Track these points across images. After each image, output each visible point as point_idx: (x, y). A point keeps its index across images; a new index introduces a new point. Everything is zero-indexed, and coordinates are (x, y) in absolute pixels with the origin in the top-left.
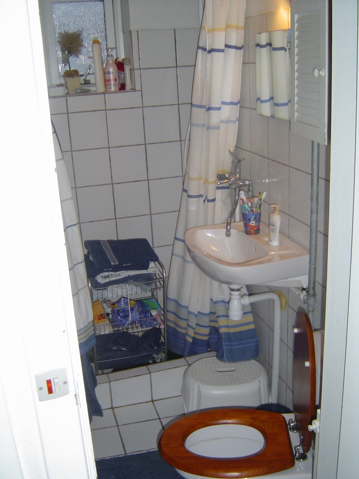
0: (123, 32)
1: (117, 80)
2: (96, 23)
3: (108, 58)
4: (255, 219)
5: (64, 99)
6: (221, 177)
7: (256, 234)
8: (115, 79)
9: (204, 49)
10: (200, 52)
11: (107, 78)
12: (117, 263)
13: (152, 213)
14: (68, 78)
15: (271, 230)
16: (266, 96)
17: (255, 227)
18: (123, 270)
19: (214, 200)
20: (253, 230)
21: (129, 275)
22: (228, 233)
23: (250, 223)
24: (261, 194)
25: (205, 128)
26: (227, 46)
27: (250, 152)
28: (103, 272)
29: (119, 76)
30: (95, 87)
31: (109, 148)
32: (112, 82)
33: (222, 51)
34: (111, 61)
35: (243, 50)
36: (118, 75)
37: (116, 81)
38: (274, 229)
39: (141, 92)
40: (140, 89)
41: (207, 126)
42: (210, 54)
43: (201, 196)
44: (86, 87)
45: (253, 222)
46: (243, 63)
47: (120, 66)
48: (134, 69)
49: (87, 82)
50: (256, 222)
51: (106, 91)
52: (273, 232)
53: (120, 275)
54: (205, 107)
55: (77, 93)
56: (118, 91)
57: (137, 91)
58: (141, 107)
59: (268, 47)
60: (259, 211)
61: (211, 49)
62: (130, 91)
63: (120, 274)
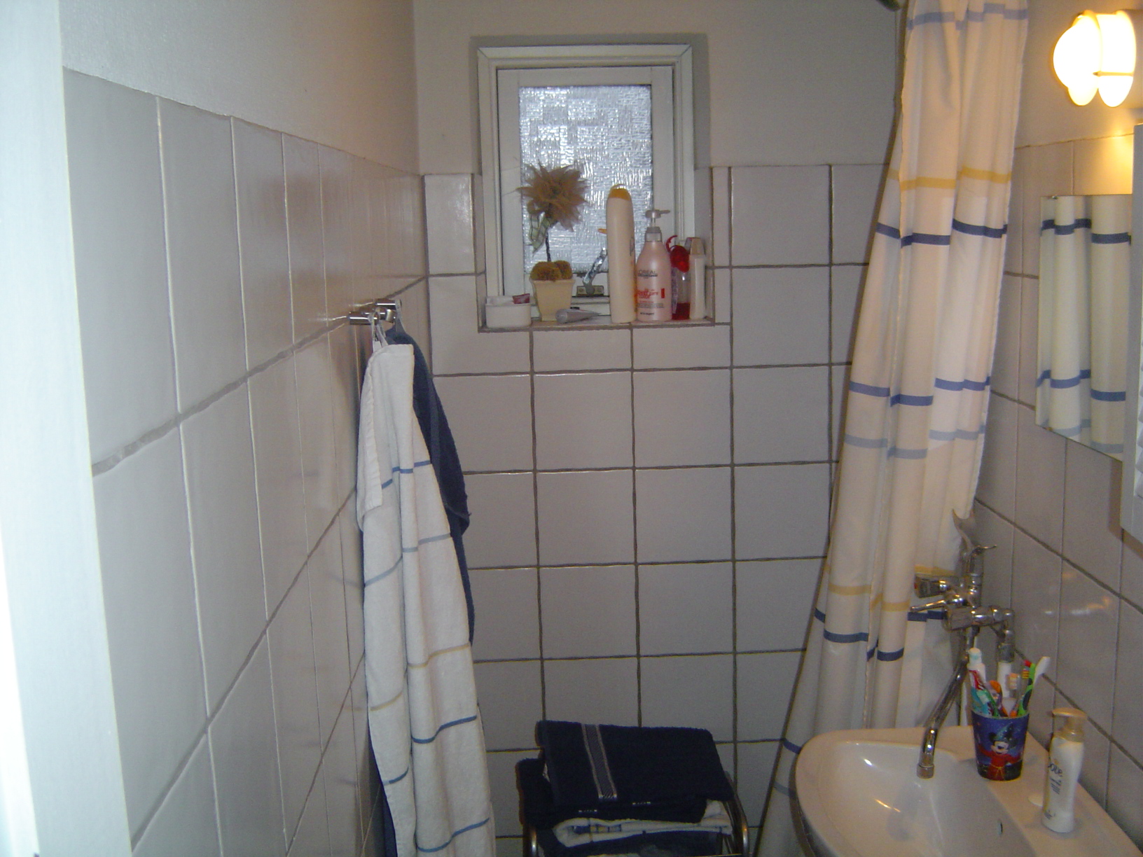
0: (696, 168)
1: (668, 293)
2: (629, 141)
3: (648, 236)
4: (1008, 735)
5: (526, 335)
6: (924, 587)
7: (1008, 779)
8: (663, 291)
9: (894, 232)
10: (881, 240)
11: (641, 288)
12: (615, 796)
13: (739, 649)
14: (541, 282)
15: (1053, 786)
16: (1067, 367)
17: (1006, 758)
18: (631, 818)
19: (898, 655)
20: (1000, 768)
21: (648, 832)
22: (927, 767)
23: (994, 745)
24: (1033, 665)
25: (885, 450)
26: (957, 225)
27: (1015, 524)
28: (575, 817)
29: (673, 283)
30: (608, 306)
31: (634, 468)
32: (655, 299)
33: (945, 240)
34: (654, 244)
35: (1008, 240)
36: (672, 280)
37: (663, 296)
38: (1059, 783)
39: (728, 327)
40: (728, 320)
41: (889, 446)
42: (909, 247)
43: (862, 637)
44: (587, 307)
45: (1002, 744)
46: (1006, 273)
47: (679, 257)
48: (714, 267)
49: (593, 293)
50: (1012, 744)
51: (637, 320)
52: (1057, 791)
53: (620, 830)
54: (888, 395)
55: (559, 322)
56: (668, 323)
57: (719, 324)
58: (726, 368)
59: (1080, 232)
60: (1023, 712)
61: (911, 235)
62: (701, 323)
63: (620, 826)
